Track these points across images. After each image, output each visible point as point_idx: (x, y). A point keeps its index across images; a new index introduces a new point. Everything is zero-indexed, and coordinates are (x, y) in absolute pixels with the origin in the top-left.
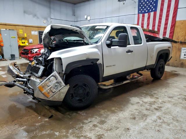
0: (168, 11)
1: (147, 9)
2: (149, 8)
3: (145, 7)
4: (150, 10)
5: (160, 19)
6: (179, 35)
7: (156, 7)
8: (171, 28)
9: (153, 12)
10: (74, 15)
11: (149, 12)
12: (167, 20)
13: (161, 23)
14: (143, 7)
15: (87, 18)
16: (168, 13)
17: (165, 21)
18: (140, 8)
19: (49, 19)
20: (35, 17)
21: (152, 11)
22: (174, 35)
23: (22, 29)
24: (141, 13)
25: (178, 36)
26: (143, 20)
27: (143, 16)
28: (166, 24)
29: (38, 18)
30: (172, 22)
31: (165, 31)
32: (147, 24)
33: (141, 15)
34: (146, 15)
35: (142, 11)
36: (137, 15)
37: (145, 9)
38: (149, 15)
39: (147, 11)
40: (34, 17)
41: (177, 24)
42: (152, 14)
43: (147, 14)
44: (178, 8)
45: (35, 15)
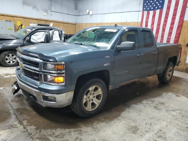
0: (176, 10)
1: (153, 6)
2: (155, 5)
3: (151, 4)
4: (156, 8)
5: (166, 18)
6: (186, 37)
7: (162, 4)
8: (178, 28)
9: (159, 10)
10: (76, 8)
11: (154, 9)
12: (174, 19)
13: (167, 22)
14: (149, 4)
15: (89, 13)
16: (175, 12)
17: (172, 21)
18: (145, 4)
19: (49, 12)
20: (35, 9)
21: (157, 9)
22: (180, 36)
23: (20, 21)
24: (146, 10)
25: (184, 38)
26: (148, 18)
27: (148, 14)
28: (173, 24)
29: (38, 10)
30: (179, 22)
31: (170, 31)
32: (152, 22)
33: (146, 12)
34: (151, 13)
35: (147, 8)
36: (141, 12)
37: (151, 6)
38: (154, 13)
39: (152, 8)
40: (33, 9)
41: (185, 24)
42: (158, 12)
43: (153, 11)
44: (186, 7)
45: (35, 7)
